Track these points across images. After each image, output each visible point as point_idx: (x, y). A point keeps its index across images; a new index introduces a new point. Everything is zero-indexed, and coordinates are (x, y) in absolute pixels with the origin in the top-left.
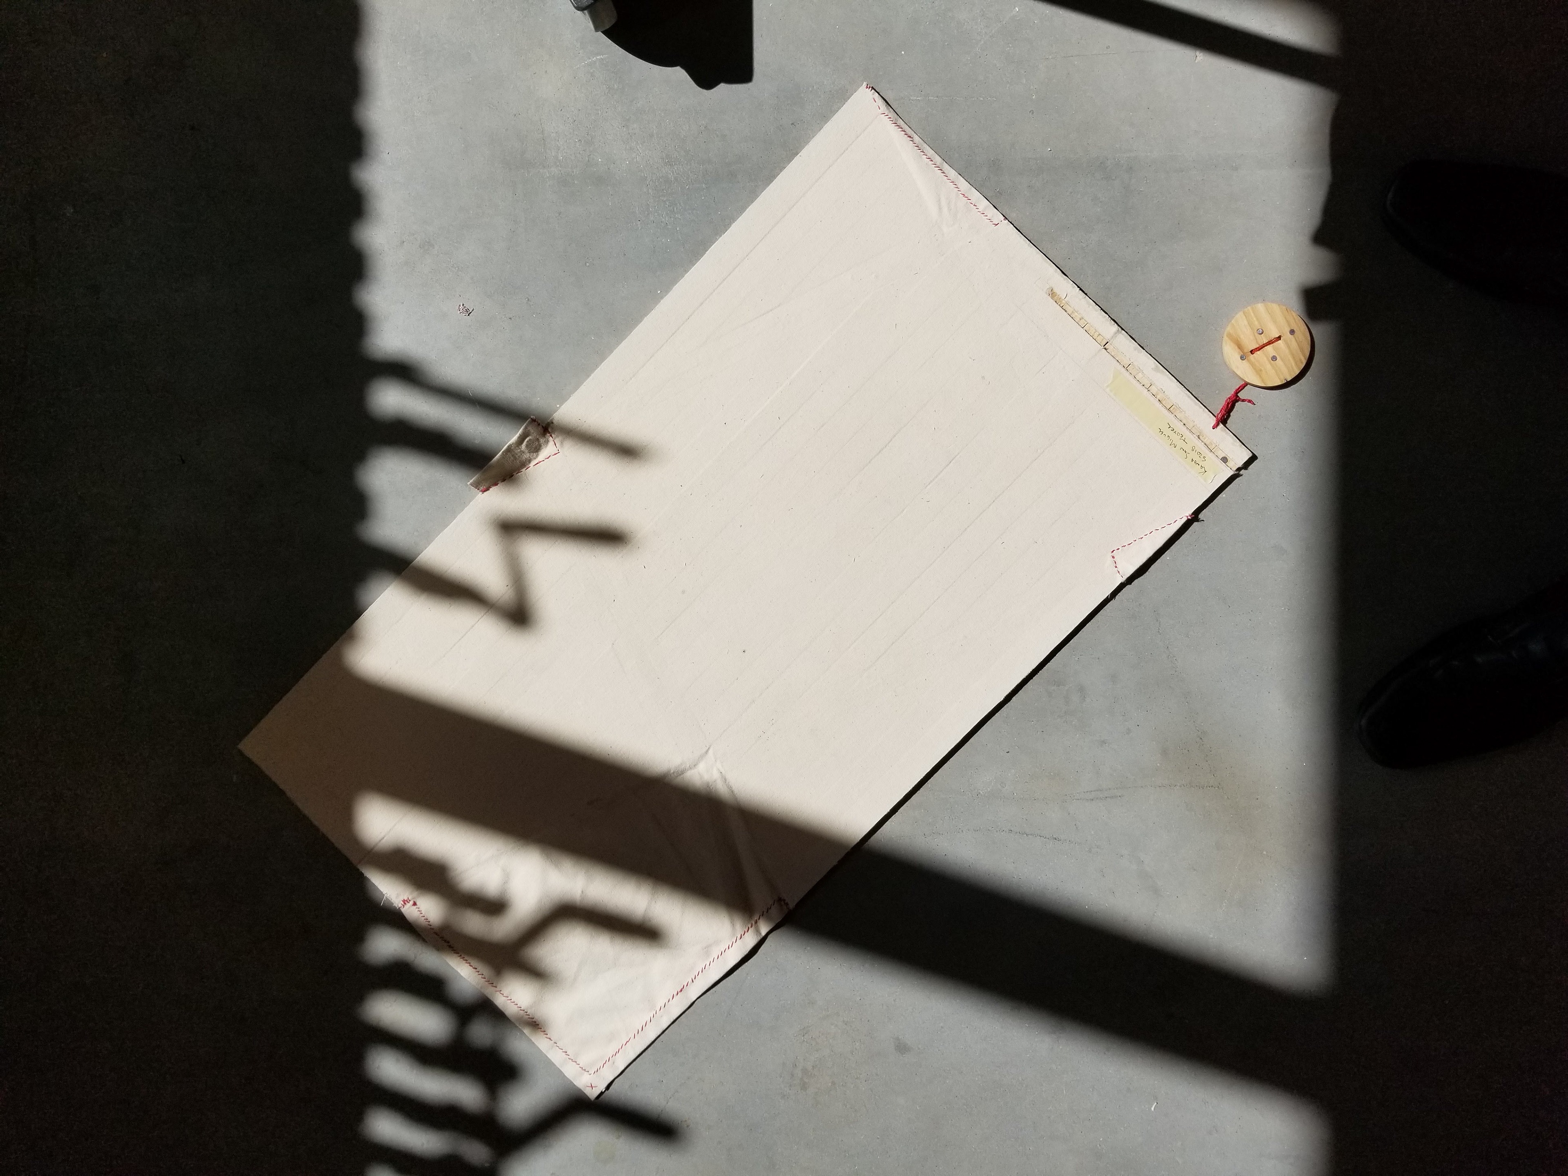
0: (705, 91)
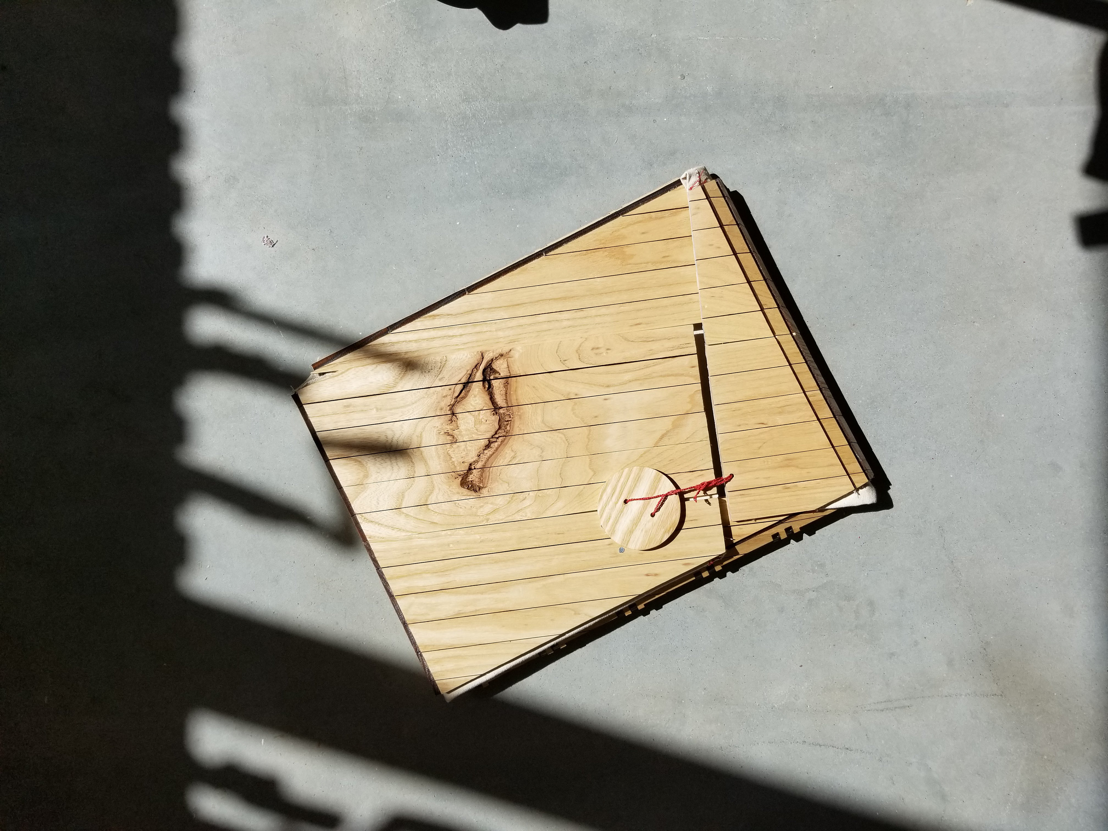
0: (501, 31)
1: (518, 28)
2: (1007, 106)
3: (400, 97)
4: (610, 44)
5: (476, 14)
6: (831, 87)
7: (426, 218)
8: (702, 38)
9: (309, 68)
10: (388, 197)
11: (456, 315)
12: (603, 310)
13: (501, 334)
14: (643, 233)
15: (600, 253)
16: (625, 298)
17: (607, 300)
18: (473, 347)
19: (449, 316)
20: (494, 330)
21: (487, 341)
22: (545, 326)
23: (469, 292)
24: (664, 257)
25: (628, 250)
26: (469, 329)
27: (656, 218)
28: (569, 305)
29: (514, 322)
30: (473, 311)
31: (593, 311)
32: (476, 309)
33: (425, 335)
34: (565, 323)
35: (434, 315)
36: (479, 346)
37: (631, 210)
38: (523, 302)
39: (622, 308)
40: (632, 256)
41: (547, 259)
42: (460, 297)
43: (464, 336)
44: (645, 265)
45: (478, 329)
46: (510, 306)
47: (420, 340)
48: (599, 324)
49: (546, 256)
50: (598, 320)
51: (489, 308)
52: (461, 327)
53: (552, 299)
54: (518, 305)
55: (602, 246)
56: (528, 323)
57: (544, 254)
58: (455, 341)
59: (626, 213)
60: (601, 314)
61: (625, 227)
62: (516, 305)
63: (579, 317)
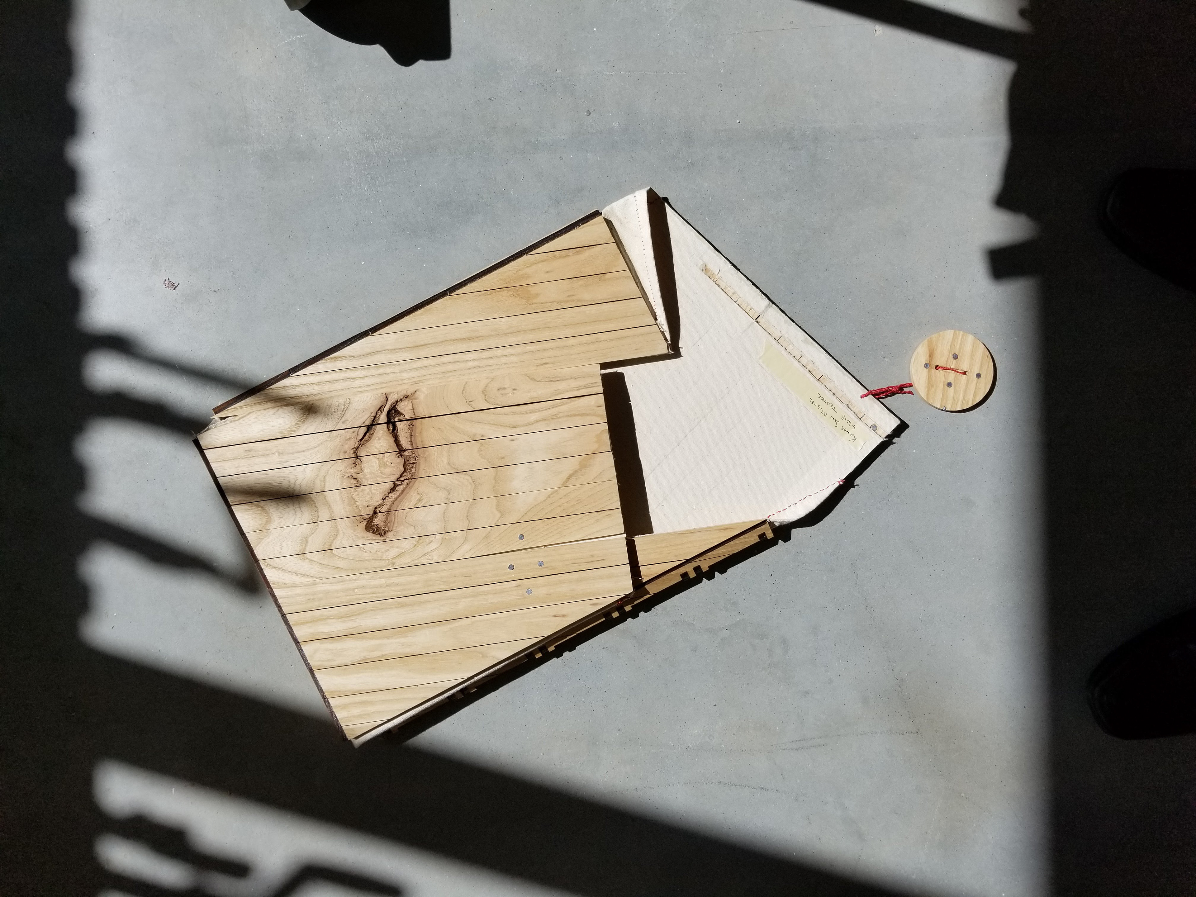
0: (403, 68)
1: (421, 65)
2: (916, 138)
3: (302, 136)
4: (515, 80)
5: (378, 51)
6: (738, 121)
7: (330, 258)
8: (608, 73)
9: (209, 108)
10: (291, 237)
11: (358, 356)
12: (510, 350)
13: (405, 375)
14: (547, 272)
15: (504, 293)
16: (531, 337)
17: (512, 340)
18: (376, 389)
19: (351, 358)
20: (398, 371)
21: (391, 383)
22: (450, 367)
23: (372, 333)
24: (569, 296)
25: (533, 290)
26: (373, 371)
27: (560, 257)
28: (474, 346)
29: (419, 364)
30: (376, 352)
31: (499, 352)
32: (379, 350)
33: (327, 377)
34: (471, 364)
35: (336, 358)
36: (383, 388)
37: (536, 249)
38: (427, 343)
39: (528, 347)
40: (537, 295)
41: (452, 299)
42: (363, 338)
43: (367, 378)
44: (550, 304)
45: (381, 371)
46: (413, 347)
47: (322, 383)
48: (505, 364)
49: (449, 296)
50: (504, 360)
51: (392, 350)
52: (364, 369)
53: (457, 339)
54: (422, 346)
55: (506, 285)
56: (432, 364)
57: (448, 294)
58: (358, 383)
59: (530, 251)
60: (506, 354)
61: (530, 266)
62: (420, 346)
63: (485, 357)
